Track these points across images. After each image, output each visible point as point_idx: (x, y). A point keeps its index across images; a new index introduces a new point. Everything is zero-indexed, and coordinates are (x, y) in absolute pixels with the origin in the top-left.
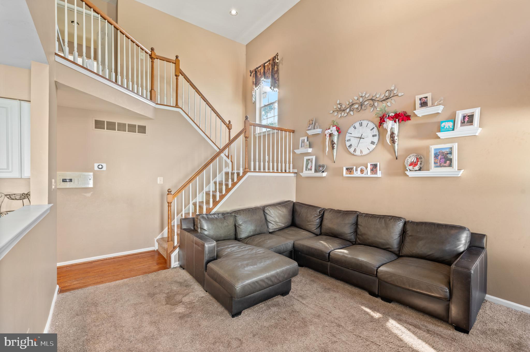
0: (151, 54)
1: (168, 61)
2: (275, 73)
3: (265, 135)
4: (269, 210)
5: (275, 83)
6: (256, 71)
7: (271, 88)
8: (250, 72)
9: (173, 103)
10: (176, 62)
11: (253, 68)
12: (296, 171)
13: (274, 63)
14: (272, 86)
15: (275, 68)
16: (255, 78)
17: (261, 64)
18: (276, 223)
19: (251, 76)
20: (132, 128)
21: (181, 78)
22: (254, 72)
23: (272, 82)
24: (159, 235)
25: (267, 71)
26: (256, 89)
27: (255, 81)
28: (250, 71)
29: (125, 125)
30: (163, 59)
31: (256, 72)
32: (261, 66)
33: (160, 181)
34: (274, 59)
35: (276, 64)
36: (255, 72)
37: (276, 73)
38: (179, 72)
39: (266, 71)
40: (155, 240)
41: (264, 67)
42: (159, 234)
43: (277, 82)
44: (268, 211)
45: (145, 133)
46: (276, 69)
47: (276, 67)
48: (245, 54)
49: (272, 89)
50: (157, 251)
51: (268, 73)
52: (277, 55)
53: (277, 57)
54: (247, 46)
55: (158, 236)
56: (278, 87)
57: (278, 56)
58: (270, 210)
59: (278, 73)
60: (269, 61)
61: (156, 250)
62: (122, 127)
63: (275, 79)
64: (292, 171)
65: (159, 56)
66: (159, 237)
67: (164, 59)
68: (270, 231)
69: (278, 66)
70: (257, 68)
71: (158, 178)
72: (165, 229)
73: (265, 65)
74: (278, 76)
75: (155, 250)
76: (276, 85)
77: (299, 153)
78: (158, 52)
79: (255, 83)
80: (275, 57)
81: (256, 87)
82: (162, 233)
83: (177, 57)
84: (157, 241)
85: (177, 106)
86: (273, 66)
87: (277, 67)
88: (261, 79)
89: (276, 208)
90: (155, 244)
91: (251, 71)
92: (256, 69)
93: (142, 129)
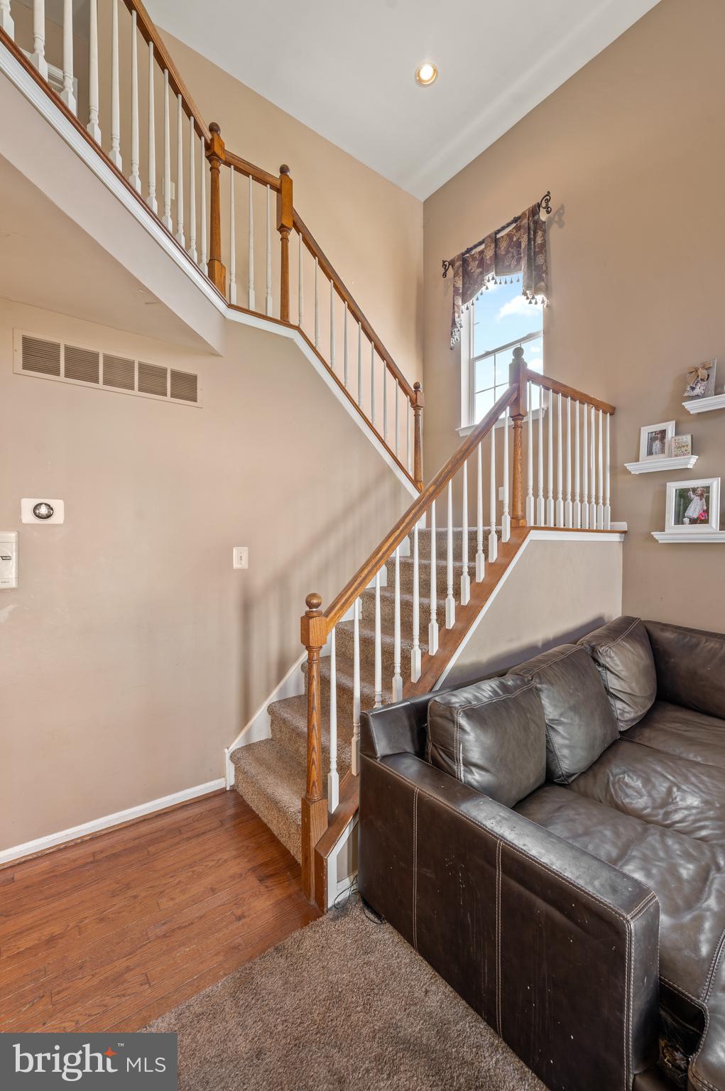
0: (212, 140)
1: (261, 178)
2: (537, 250)
3: (501, 428)
4: (610, 657)
5: (538, 280)
6: (464, 260)
7: (525, 294)
8: (444, 265)
9: (274, 310)
10: (283, 184)
11: (453, 253)
12: (623, 526)
13: (537, 223)
14: (528, 287)
15: (538, 237)
16: (461, 278)
17: (485, 236)
18: (633, 698)
19: (445, 275)
20: (152, 380)
21: (294, 236)
22: (458, 263)
23: (529, 277)
24: (237, 736)
25: (508, 252)
26: (464, 307)
27: (461, 286)
28: (444, 262)
29: (129, 365)
30: (244, 169)
31: (465, 262)
32: (486, 242)
33: (241, 557)
34: (534, 211)
35: (541, 227)
36: (461, 263)
37: (541, 252)
38: (288, 222)
39: (503, 253)
40: (228, 753)
41: (496, 241)
42: (239, 733)
43: (544, 275)
44: (608, 659)
45: (195, 400)
46: (539, 240)
47: (540, 233)
48: (422, 225)
49: (528, 298)
50: (234, 790)
51: (510, 255)
52: (548, 197)
53: (547, 205)
54: (426, 202)
55: (234, 744)
56: (547, 291)
57: (548, 201)
58: (613, 655)
59: (546, 251)
60: (515, 220)
61: (228, 789)
62: (119, 373)
63: (539, 268)
64: (611, 526)
65: (233, 156)
66: (237, 743)
67: (246, 168)
68: (622, 730)
69: (544, 232)
70: (469, 251)
71: (234, 550)
72: (254, 715)
73: (498, 236)
74: (545, 261)
75: (225, 788)
76: (542, 284)
77: (637, 473)
78: (231, 143)
79: (461, 291)
80: (539, 205)
81: (464, 302)
82: (246, 729)
83: (284, 170)
84: (233, 757)
85: (284, 320)
86: (532, 232)
87: (543, 236)
88: (487, 277)
89: (620, 645)
90: (227, 771)
91: (447, 263)
92: (463, 254)
93: (186, 387)
